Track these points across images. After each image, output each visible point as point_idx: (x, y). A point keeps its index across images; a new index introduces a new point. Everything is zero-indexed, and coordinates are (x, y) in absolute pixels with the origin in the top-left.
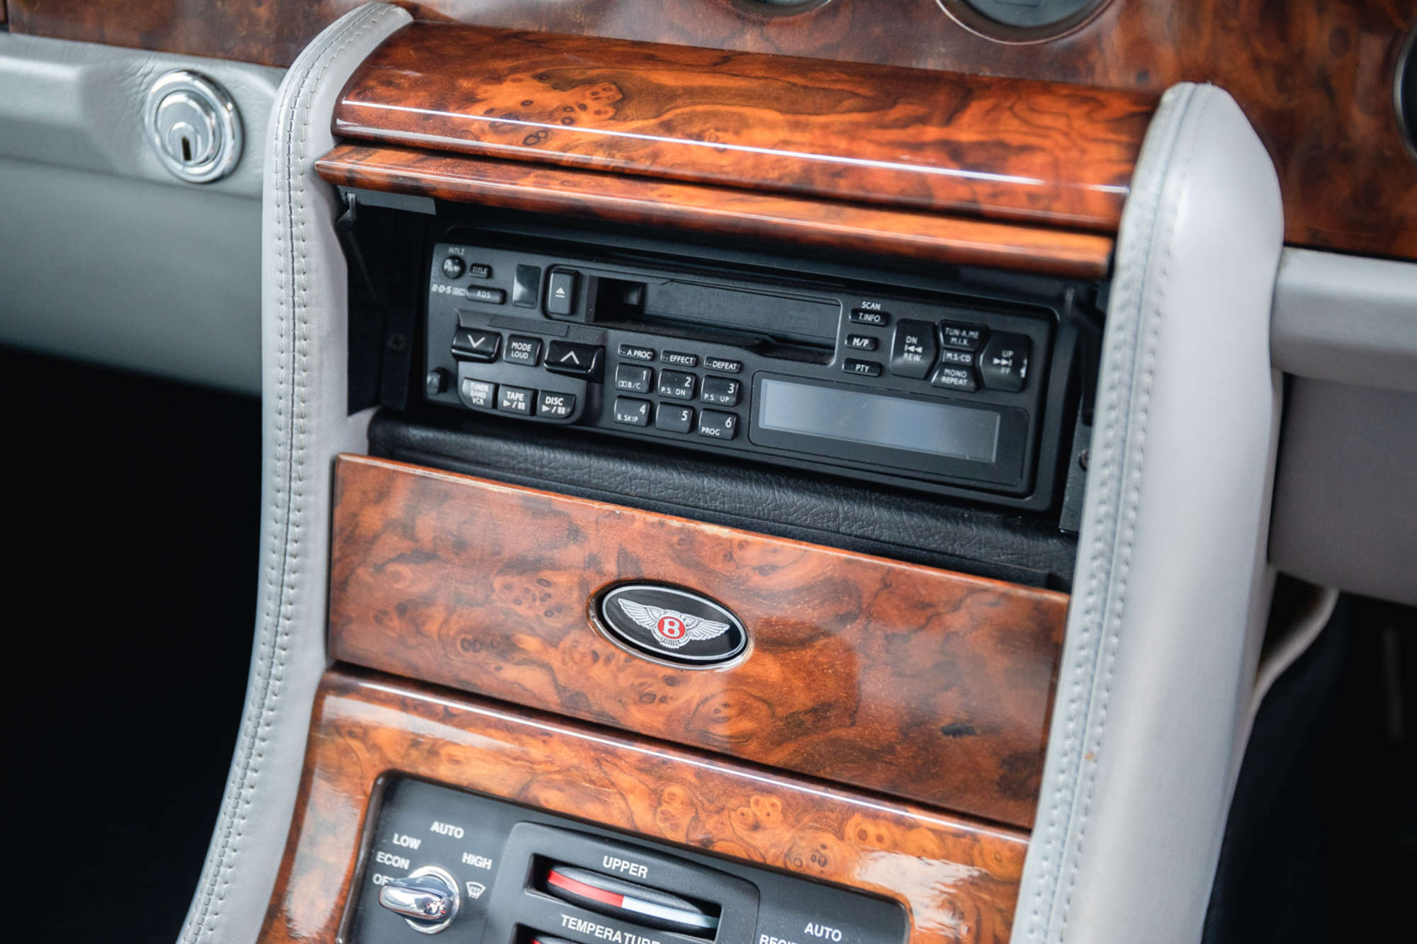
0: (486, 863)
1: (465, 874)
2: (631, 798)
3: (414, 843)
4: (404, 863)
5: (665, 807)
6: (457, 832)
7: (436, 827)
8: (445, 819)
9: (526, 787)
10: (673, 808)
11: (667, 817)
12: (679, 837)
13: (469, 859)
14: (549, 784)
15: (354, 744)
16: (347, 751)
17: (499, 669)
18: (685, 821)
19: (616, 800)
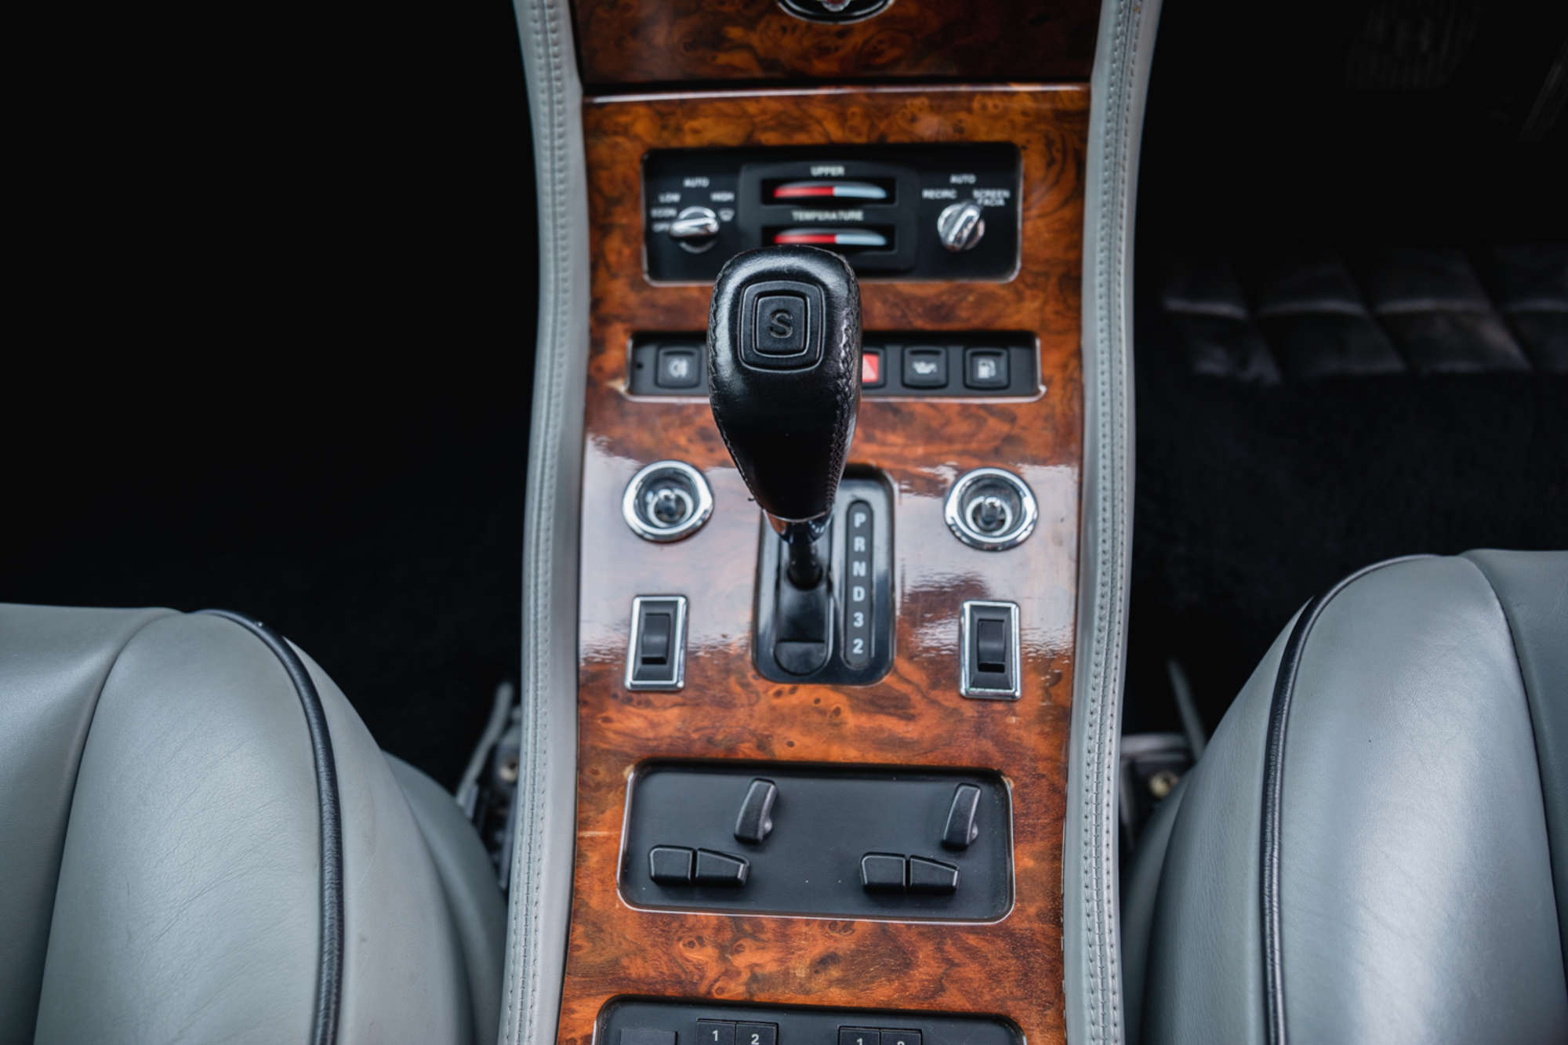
0: (727, 197)
1: (717, 207)
2: (825, 123)
3: (675, 197)
4: (671, 212)
5: (850, 123)
6: (704, 182)
7: (689, 183)
8: (693, 174)
9: (750, 136)
10: (856, 121)
11: (852, 129)
12: (862, 140)
13: (717, 197)
14: (766, 129)
15: (620, 140)
16: (616, 145)
17: (714, 58)
18: (865, 129)
19: (816, 128)
